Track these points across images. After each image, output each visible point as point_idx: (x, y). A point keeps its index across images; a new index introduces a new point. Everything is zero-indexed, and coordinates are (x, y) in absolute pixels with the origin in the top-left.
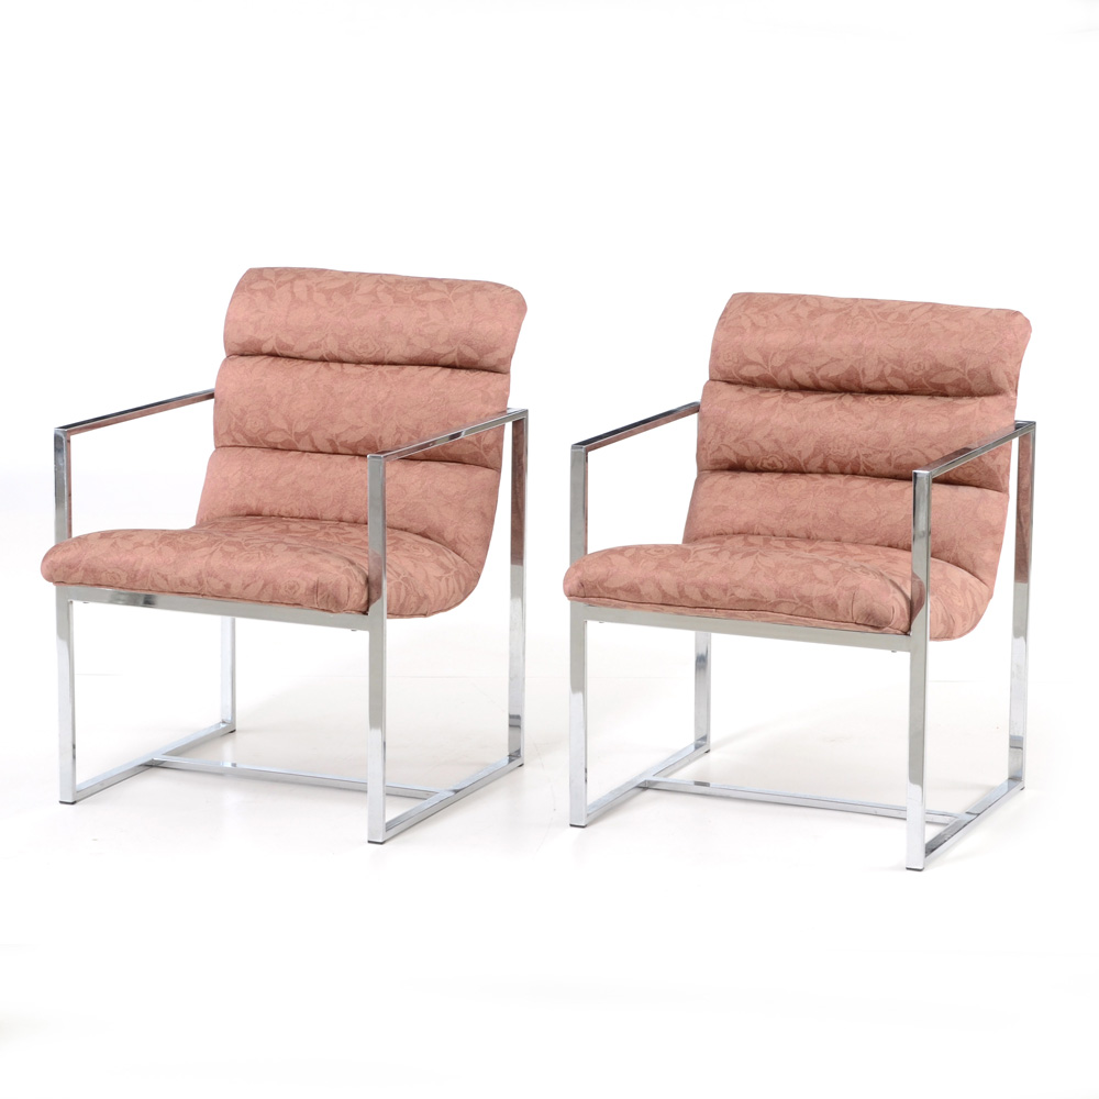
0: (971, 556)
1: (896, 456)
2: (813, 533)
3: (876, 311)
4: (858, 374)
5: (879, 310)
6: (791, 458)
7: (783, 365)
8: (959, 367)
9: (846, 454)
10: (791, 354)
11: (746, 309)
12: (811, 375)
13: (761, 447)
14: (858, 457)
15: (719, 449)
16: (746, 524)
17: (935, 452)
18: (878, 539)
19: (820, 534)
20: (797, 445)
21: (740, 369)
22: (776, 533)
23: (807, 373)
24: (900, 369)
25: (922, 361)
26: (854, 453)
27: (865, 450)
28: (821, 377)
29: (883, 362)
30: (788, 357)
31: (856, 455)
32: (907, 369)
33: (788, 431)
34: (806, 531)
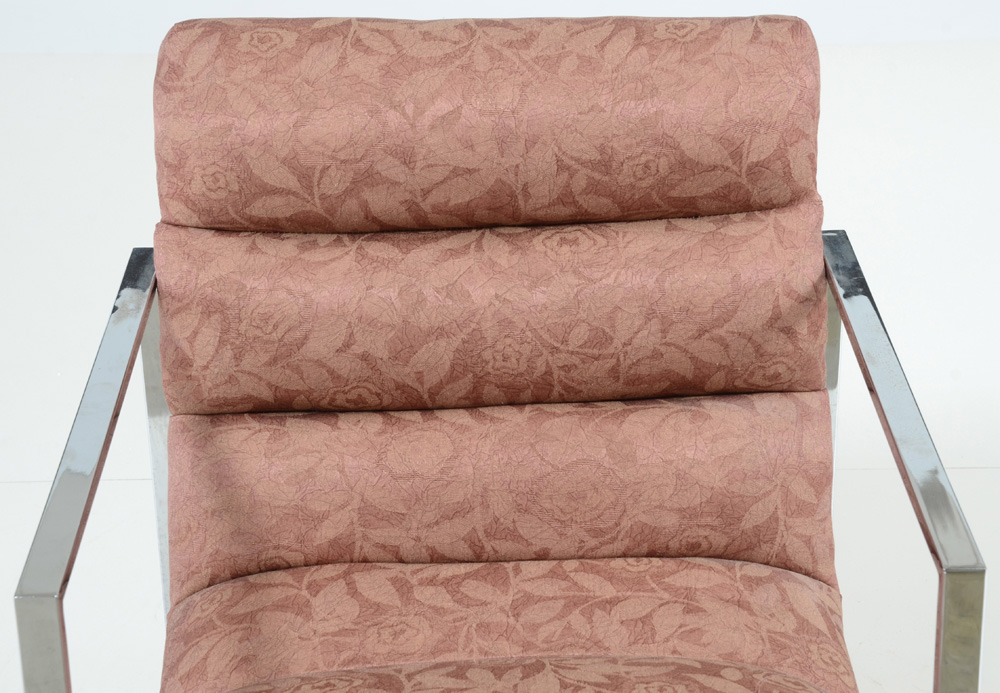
0: (808, 541)
1: (629, 362)
2: (488, 548)
3: (529, 54)
4: (513, 196)
5: (533, 53)
6: (401, 387)
7: (348, 192)
8: (728, 163)
9: (523, 368)
10: (362, 165)
11: (230, 69)
12: (411, 206)
13: (331, 372)
14: (549, 373)
15: (231, 379)
16: (334, 543)
17: (715, 347)
18: (627, 542)
19: (505, 547)
20: (413, 360)
21: (246, 205)
22: (404, 553)
23: (402, 203)
24: (607, 178)
25: (652, 158)
26: (540, 367)
27: (563, 359)
28: (433, 207)
29: (568, 168)
30: (356, 174)
31: (543, 369)
32: (620, 178)
33: (390, 335)
34: (472, 545)
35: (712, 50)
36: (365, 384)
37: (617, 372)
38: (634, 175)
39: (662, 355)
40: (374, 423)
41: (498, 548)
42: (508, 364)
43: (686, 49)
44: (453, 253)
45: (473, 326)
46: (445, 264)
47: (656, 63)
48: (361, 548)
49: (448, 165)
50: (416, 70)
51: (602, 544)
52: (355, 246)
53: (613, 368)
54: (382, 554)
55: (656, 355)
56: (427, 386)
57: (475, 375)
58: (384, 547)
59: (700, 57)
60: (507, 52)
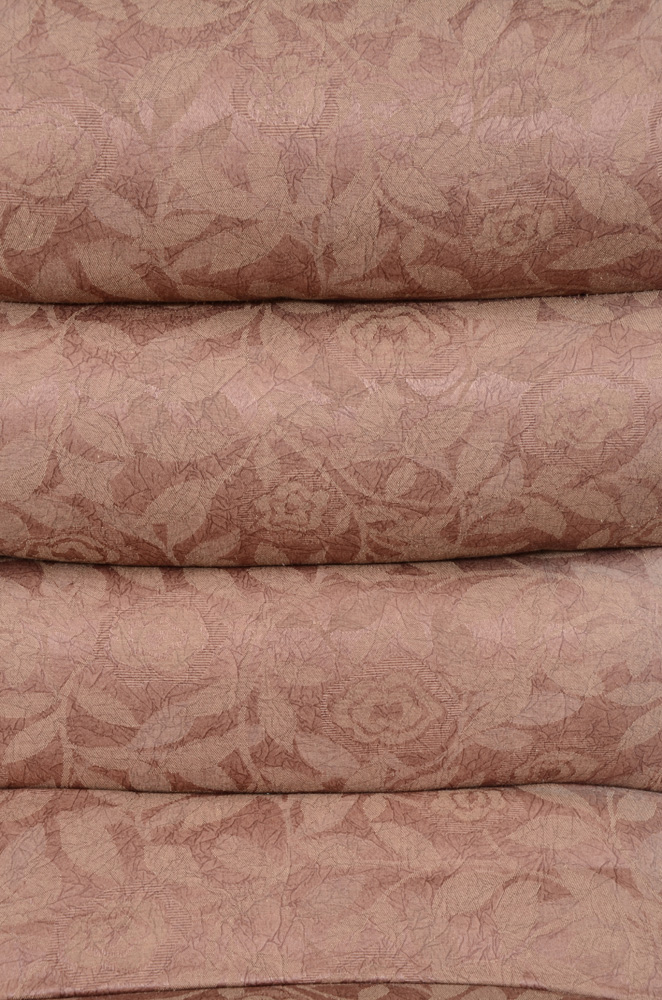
1: (473, 518)
2: (256, 777)
3: (342, 30)
4: (308, 261)
5: (348, 28)
6: (133, 542)
7: (49, 249)
8: (646, 221)
9: (315, 522)
10: (71, 209)
12: (150, 272)
13: (28, 520)
14: (354, 530)
16: (32, 762)
17: (602, 498)
18: (456, 771)
19: (281, 777)
20: (153, 506)
22: (135, 782)
23: (135, 268)
24: (456, 241)
25: (529, 211)
26: (341, 522)
27: (377, 512)
28: (185, 275)
29: (398, 224)
30: (61, 220)
31: (346, 525)
32: (478, 241)
33: (116, 472)
34: (233, 774)
35: (635, 31)
36: (79, 537)
37: (455, 530)
38: (499, 238)
39: (523, 509)
40: (94, 588)
41: (270, 778)
42: (294, 518)
43: (594, 30)
44: (215, 346)
45: (242, 462)
46: (202, 365)
47: (545, 53)
48: (72, 771)
49: (209, 212)
50: (159, 51)
51: (420, 774)
52: (64, 329)
53: (449, 526)
54: (102, 780)
55: (514, 509)
56: (173, 541)
57: (243, 531)
58: (105, 771)
59: (615, 43)
60: (307, 26)
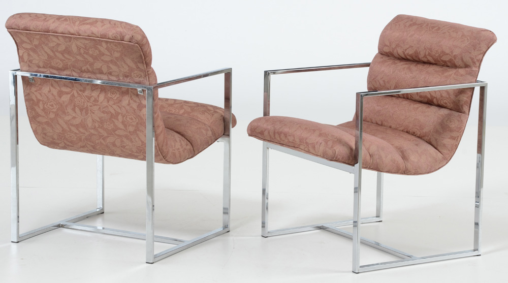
0: (436, 140)
8: (450, 54)
